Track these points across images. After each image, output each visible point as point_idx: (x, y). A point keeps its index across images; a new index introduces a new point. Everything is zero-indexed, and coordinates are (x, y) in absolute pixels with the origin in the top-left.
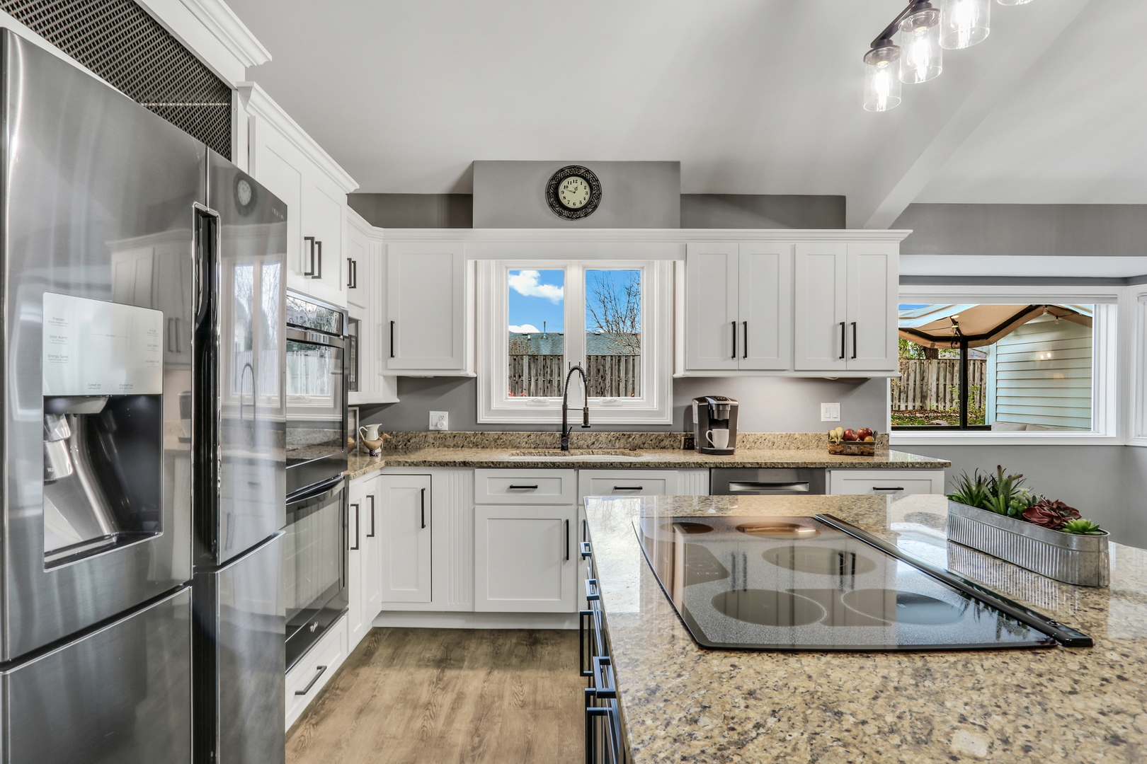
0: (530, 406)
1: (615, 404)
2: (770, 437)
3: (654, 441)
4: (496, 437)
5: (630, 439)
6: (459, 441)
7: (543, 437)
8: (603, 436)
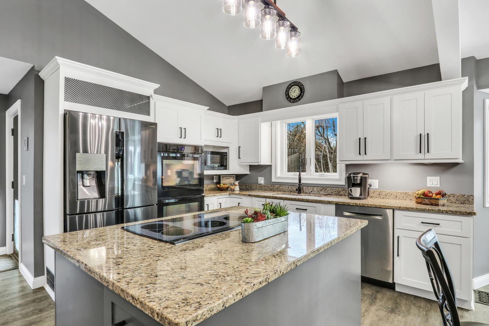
0: (292, 176)
1: (324, 175)
2: (395, 193)
3: (336, 192)
4: (278, 187)
5: (326, 191)
6: (266, 188)
7: (293, 188)
8: (315, 189)
